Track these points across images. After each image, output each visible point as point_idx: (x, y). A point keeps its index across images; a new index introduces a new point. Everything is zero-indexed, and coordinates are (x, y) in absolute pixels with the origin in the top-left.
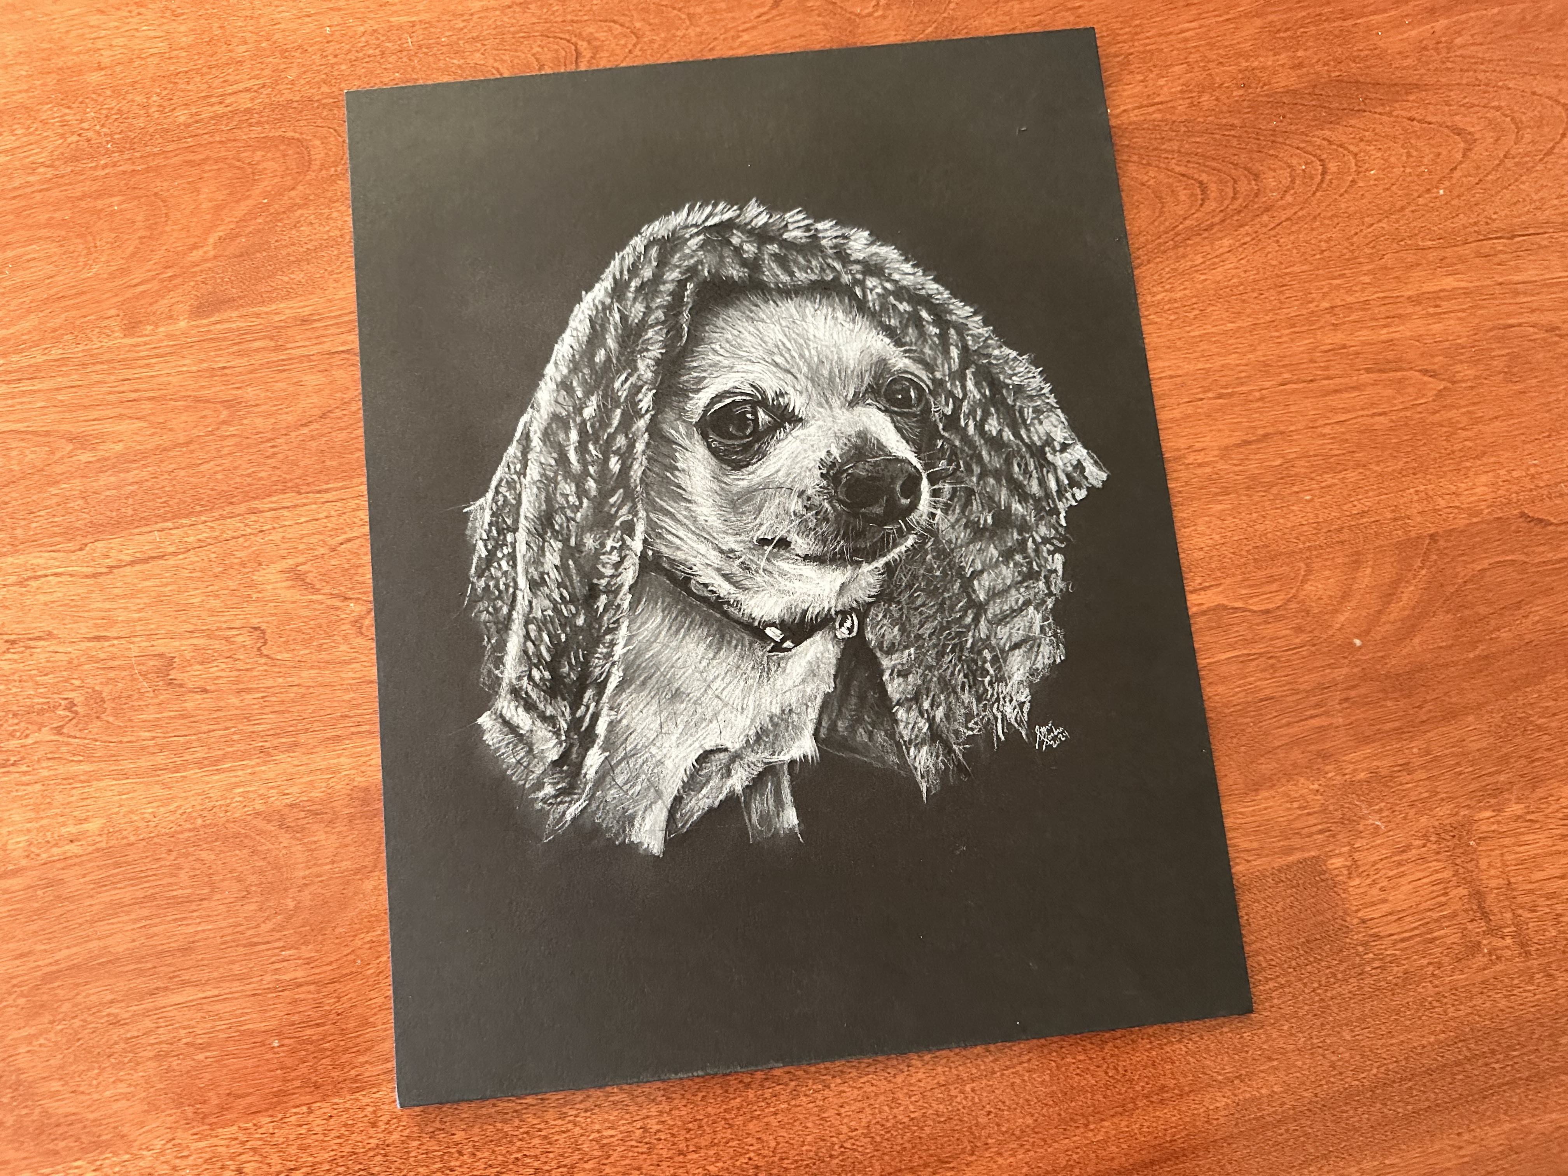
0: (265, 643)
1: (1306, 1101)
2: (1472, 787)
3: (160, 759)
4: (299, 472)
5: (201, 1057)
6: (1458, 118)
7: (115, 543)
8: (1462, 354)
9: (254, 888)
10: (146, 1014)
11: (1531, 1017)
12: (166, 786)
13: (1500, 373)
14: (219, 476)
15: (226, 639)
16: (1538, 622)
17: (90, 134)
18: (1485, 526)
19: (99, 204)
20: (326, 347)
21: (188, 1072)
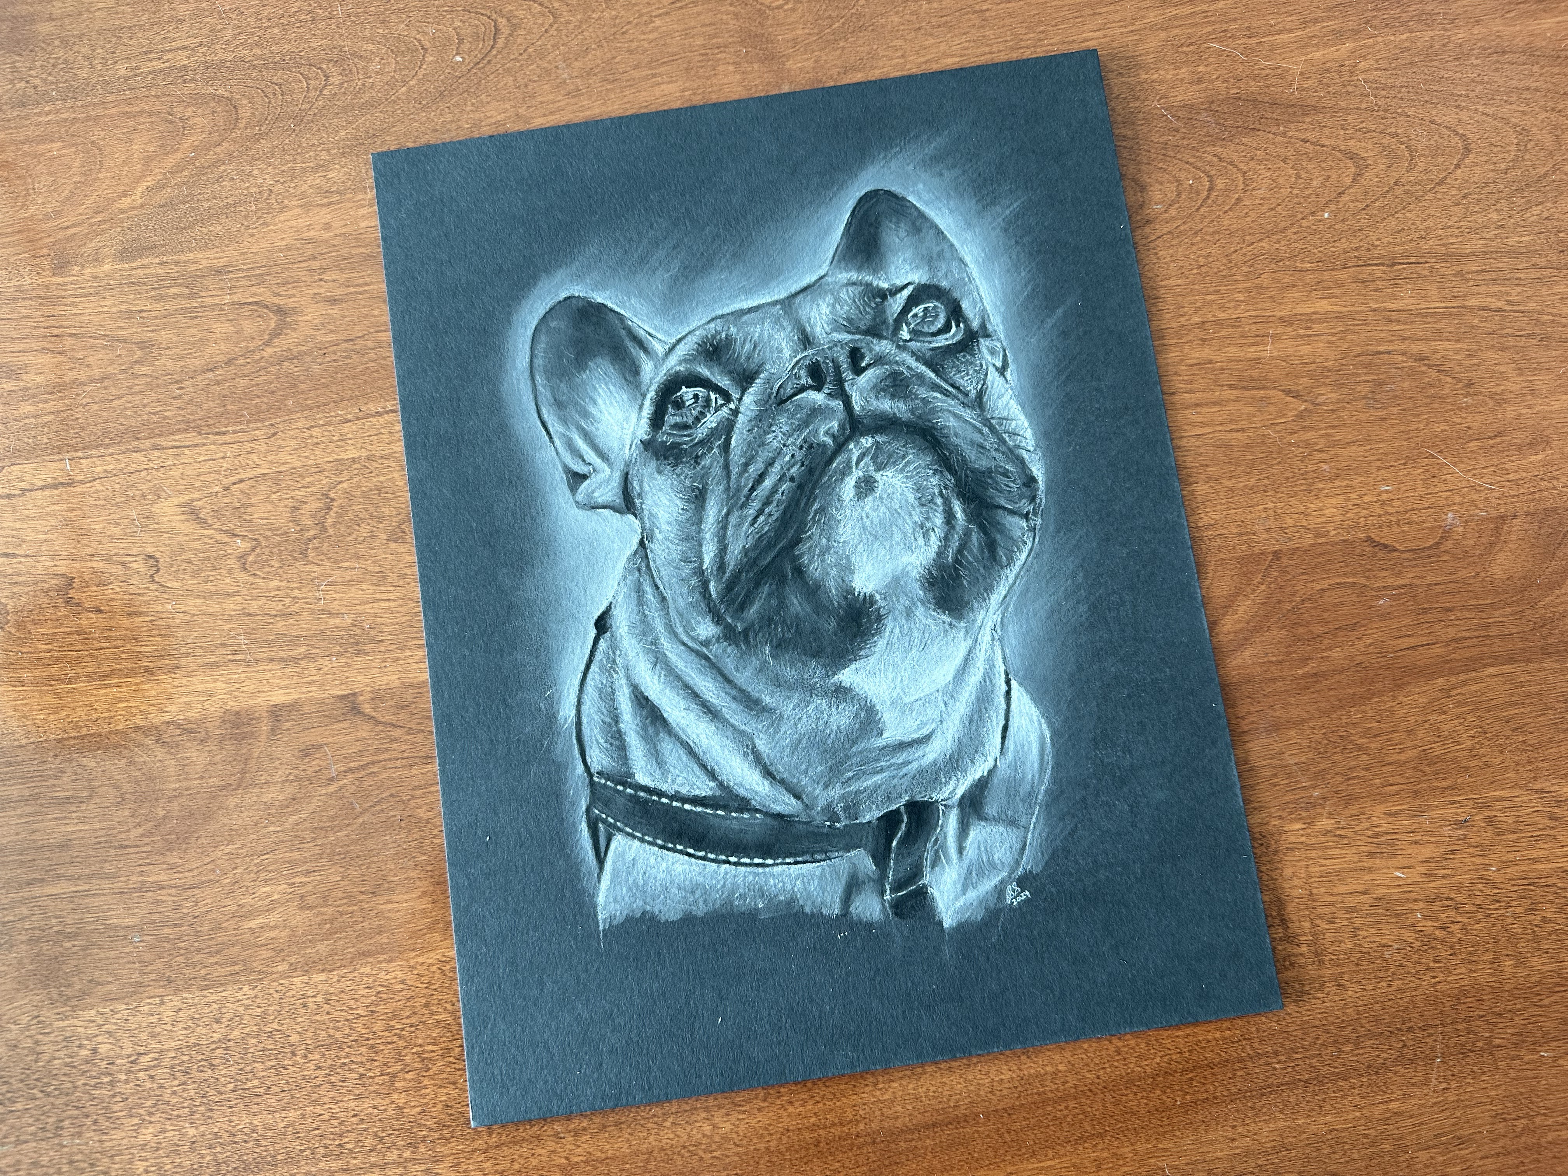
0: (158, 571)
1: (1088, 1081)
2: (1286, 799)
3: (55, 670)
4: (202, 413)
5: (69, 945)
6: (1352, 142)
7: (29, 468)
8: (1327, 377)
9: (128, 796)
10: (23, 901)
11: (1317, 1023)
12: (58, 696)
13: (1364, 398)
14: (129, 413)
15: (123, 564)
16: (1370, 645)
17: (37, 81)
18: (1329, 547)
19: (41, 148)
20: (236, 298)
21: (56, 958)
